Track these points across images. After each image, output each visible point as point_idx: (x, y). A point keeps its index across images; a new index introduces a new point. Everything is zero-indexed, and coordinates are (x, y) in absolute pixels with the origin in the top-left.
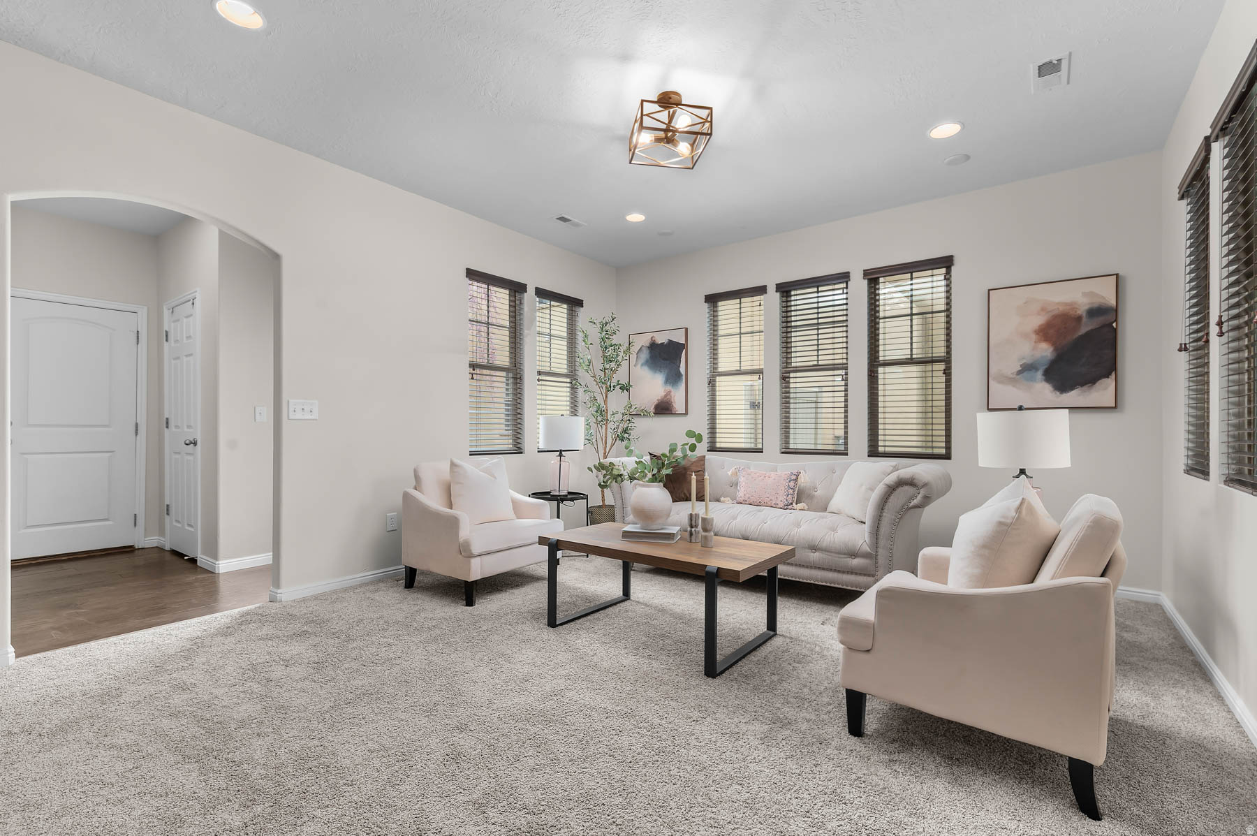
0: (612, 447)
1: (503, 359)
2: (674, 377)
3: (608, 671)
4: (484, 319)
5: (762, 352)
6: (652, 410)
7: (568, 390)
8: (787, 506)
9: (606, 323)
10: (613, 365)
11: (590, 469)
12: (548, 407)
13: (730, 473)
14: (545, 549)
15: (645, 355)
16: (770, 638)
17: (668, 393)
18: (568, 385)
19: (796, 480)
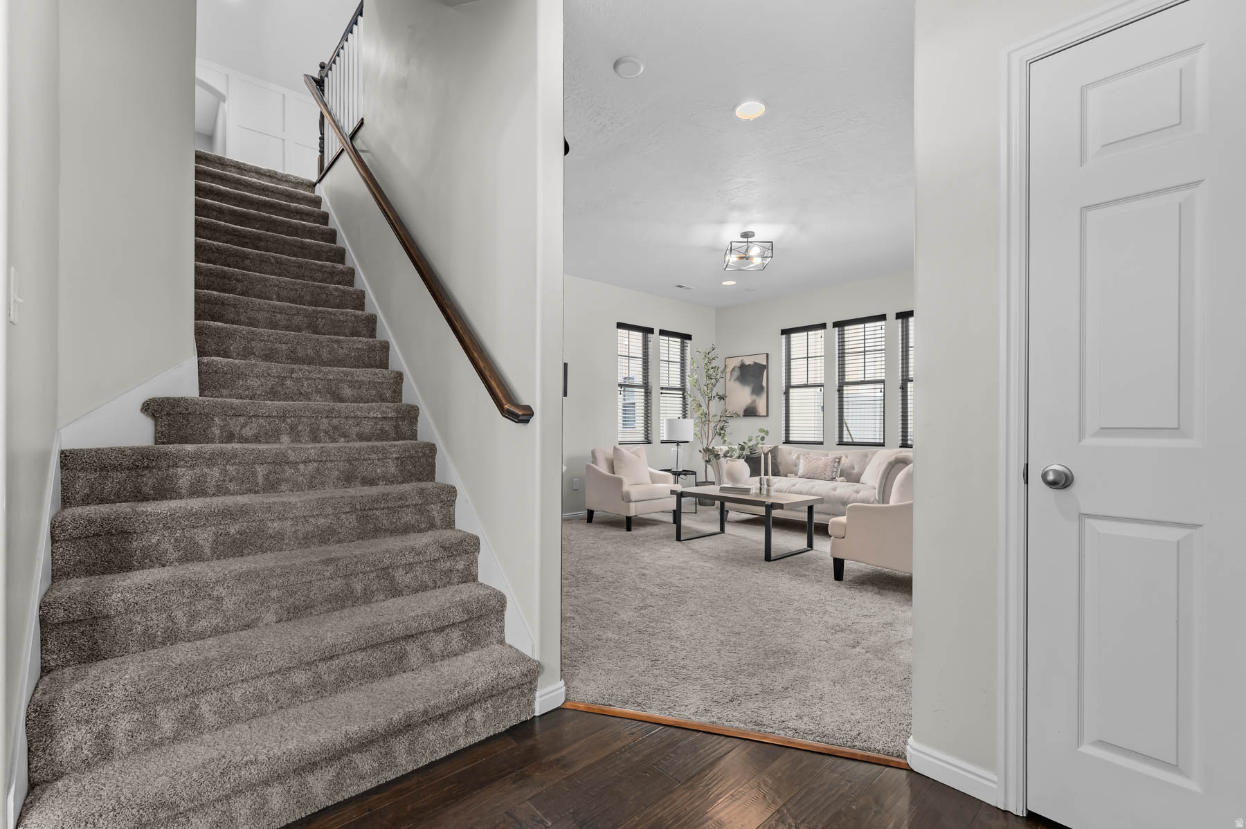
0: (712, 440)
1: (639, 380)
2: (758, 390)
3: (711, 557)
4: (627, 354)
5: (823, 371)
6: (742, 413)
7: (681, 399)
8: (833, 479)
9: (709, 353)
10: (713, 381)
11: (700, 451)
12: (668, 412)
13: (794, 457)
14: (675, 497)
15: (737, 373)
16: (808, 550)
17: (754, 402)
18: (681, 396)
19: (839, 462)
